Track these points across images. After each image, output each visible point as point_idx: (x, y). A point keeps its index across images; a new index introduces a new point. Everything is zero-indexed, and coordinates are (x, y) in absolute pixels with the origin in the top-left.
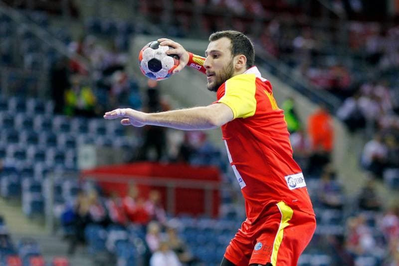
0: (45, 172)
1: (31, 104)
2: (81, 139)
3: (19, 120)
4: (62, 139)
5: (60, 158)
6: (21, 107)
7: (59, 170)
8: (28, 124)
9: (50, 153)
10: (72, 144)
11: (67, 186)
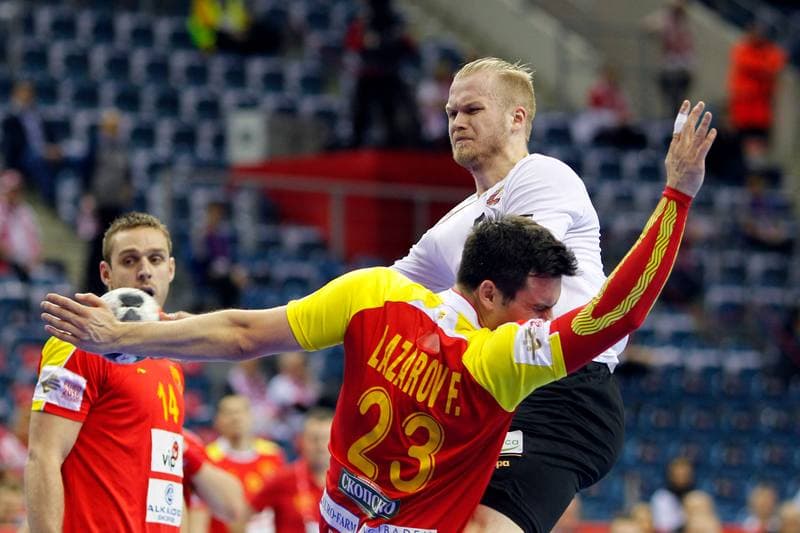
0: (155, 169)
1: (125, 23)
2: (229, 98)
3: (99, 57)
4: (190, 98)
5: (185, 138)
6: (104, 31)
7: (184, 164)
8: (119, 66)
9: (165, 129)
10: (210, 109)
11: (200, 198)
